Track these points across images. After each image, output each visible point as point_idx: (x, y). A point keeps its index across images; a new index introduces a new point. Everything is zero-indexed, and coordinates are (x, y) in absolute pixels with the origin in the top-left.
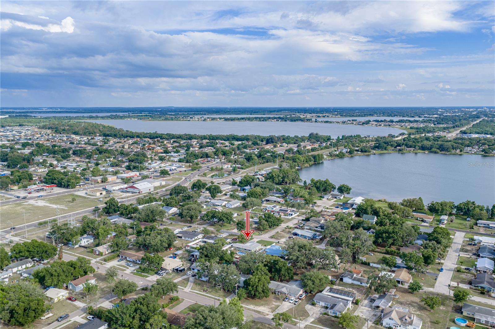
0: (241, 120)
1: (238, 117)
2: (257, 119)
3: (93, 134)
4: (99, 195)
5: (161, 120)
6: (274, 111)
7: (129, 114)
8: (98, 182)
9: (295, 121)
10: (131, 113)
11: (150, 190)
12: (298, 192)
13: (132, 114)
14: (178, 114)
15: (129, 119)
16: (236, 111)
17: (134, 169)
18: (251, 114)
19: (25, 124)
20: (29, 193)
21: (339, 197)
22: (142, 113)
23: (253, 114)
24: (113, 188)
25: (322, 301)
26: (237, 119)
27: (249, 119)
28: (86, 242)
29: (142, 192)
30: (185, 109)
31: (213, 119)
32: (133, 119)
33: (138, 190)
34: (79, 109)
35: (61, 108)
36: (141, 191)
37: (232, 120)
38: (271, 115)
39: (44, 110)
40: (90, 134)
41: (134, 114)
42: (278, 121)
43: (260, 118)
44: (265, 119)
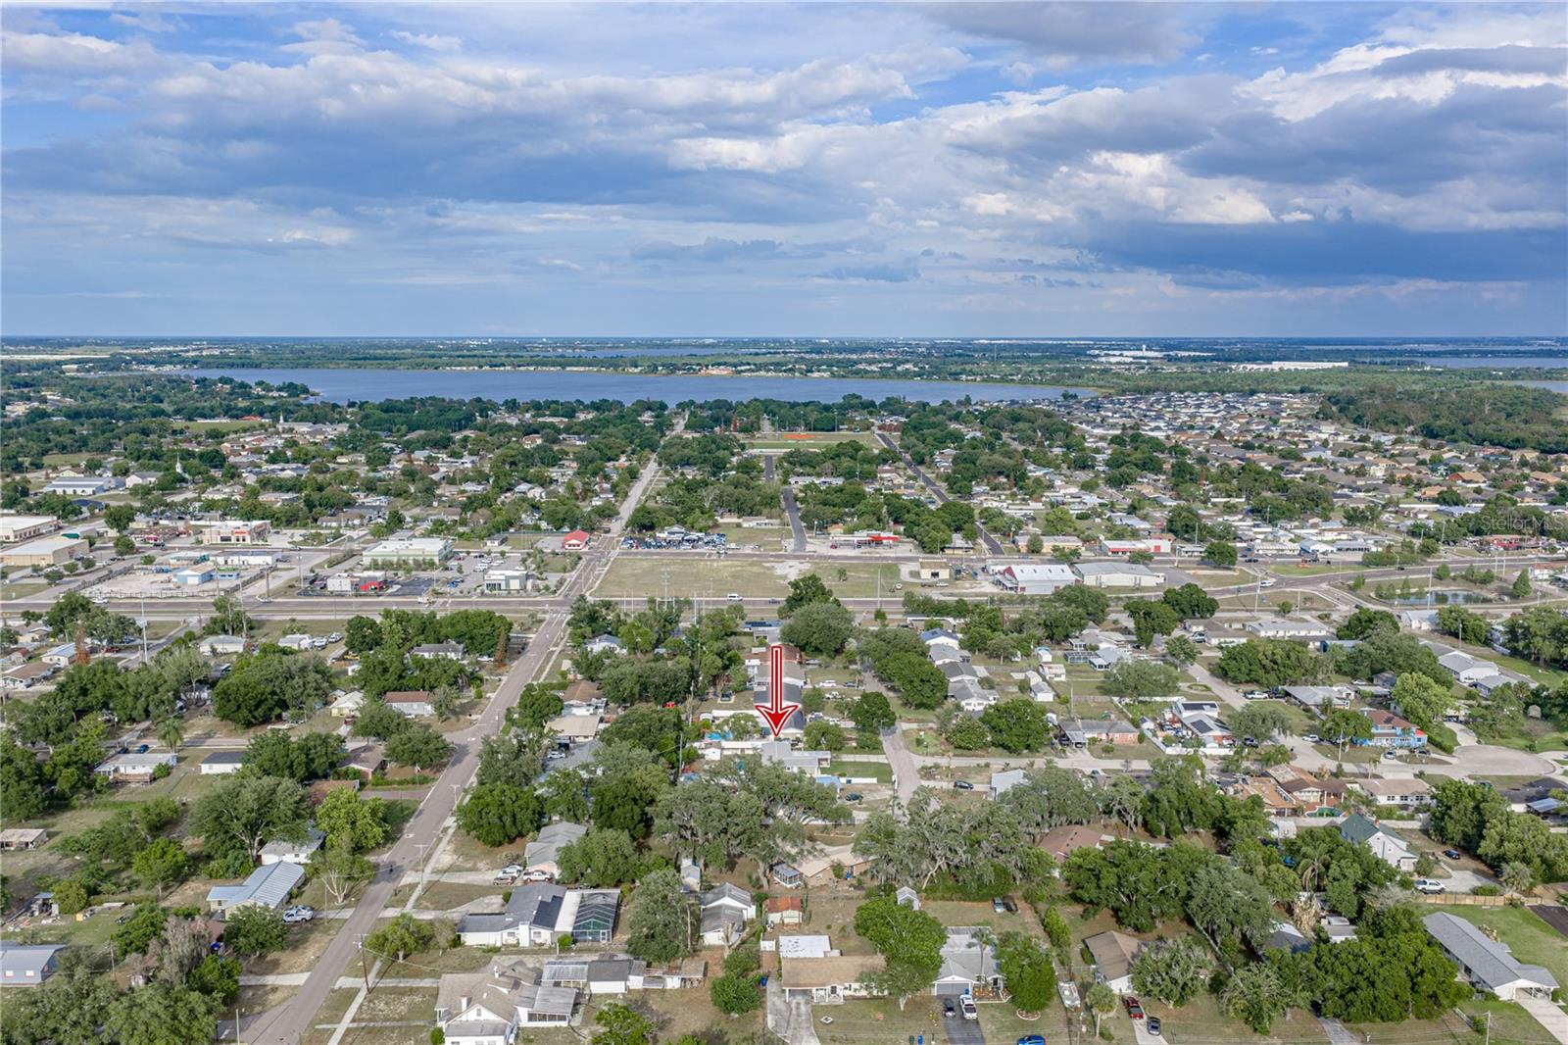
4: (929, 576)
8: (1019, 551)
11: (1056, 589)
20: (832, 547)
24: (993, 568)
29: (1022, 589)
33: (1014, 581)
36: (1020, 585)
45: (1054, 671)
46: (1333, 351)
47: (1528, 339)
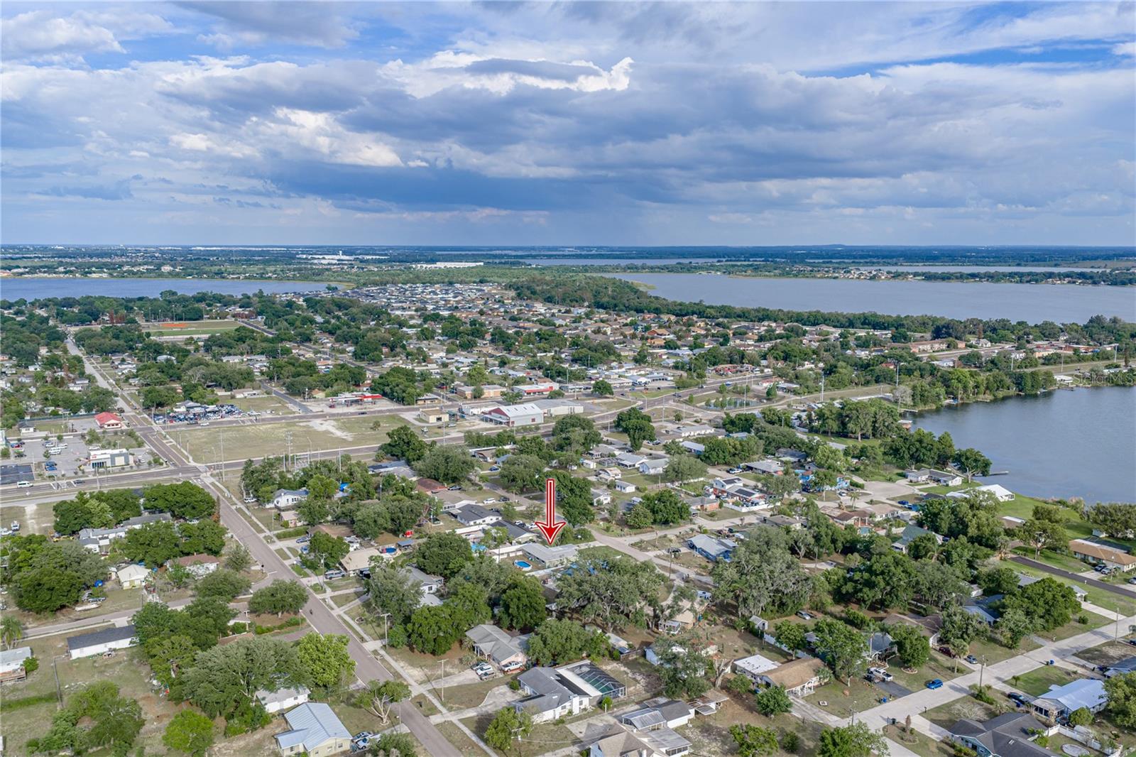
0: (967, 278)
1: (963, 271)
2: (1013, 277)
3: (577, 301)
4: (435, 421)
5: (770, 276)
6: (1096, 258)
7: (718, 261)
8: (466, 398)
9: (1123, 284)
10: (724, 260)
11: (533, 420)
12: (824, 455)
13: (727, 261)
14: (831, 262)
15: (704, 273)
16: (984, 257)
17: (558, 376)
18: (1019, 265)
19: (489, 279)
20: (331, 407)
21: (945, 479)
22: (749, 261)
23: (1025, 265)
24: (471, 410)
25: (529, 685)
26: (957, 278)
27: (991, 277)
28: (290, 500)
29: (513, 422)
30: (862, 251)
31: (897, 276)
32: (713, 272)
33: (505, 417)
34: (630, 249)
35: (599, 248)
36: (511, 420)
37: (945, 277)
38: (1077, 267)
39: (567, 253)
40: (571, 301)
41: (731, 261)
42: (1074, 282)
43: (1021, 275)
44: (1034, 279)
45: (614, 472)
46: (457, 255)
47: (563, 247)
